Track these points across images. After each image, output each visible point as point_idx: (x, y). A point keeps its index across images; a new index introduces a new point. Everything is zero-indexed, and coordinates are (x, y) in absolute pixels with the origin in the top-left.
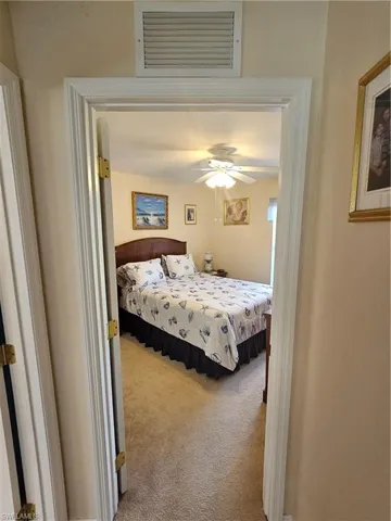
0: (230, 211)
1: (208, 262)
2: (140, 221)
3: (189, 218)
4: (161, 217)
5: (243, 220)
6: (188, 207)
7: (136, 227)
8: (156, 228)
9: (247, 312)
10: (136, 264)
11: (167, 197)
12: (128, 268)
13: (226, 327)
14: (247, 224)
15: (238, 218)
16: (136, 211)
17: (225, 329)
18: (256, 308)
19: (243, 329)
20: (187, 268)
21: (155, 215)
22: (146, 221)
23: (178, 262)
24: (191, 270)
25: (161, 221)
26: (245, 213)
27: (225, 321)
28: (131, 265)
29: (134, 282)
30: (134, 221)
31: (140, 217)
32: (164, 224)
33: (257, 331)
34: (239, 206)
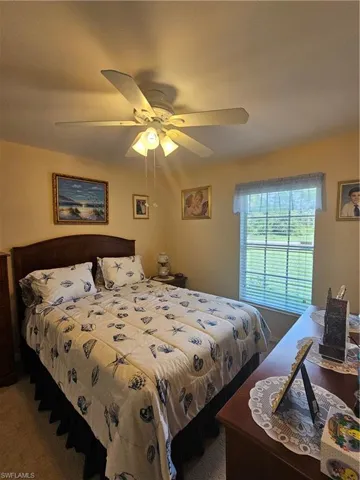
0: (188, 202)
1: (163, 265)
2: (65, 212)
3: (139, 211)
4: (99, 209)
5: (204, 214)
6: (136, 198)
7: (58, 220)
8: (90, 223)
9: (198, 364)
10: (47, 272)
11: (107, 184)
12: (32, 278)
13: (150, 409)
14: (208, 218)
15: (198, 211)
16: (59, 199)
17: (147, 414)
18: (214, 352)
19: (189, 398)
20: (131, 274)
21: (88, 206)
22: (76, 213)
23: (118, 266)
24: (137, 277)
25: (97, 214)
26: (206, 205)
27: (148, 397)
28: (38, 274)
29: (40, 300)
30: (56, 213)
31: (65, 208)
32: (102, 218)
33: (217, 391)
34: (198, 197)
